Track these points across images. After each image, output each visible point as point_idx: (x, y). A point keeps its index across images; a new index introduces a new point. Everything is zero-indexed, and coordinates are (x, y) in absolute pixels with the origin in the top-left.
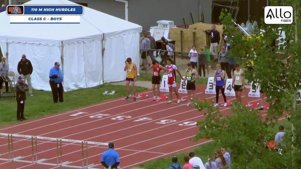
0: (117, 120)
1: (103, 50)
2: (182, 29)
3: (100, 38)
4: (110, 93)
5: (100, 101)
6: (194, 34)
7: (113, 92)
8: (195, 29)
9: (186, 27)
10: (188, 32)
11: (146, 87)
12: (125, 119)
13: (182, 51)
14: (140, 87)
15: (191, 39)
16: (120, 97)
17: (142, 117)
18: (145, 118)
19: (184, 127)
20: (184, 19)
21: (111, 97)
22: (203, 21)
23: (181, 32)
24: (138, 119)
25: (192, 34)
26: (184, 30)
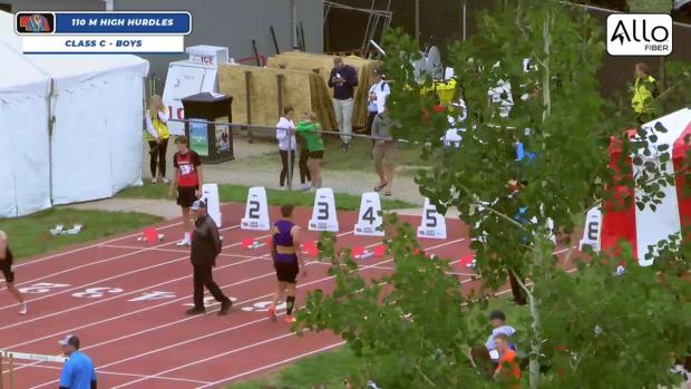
0: (86, 299)
1: (51, 121)
2: (247, 68)
3: (44, 93)
4: (70, 231)
5: (43, 252)
6: (280, 78)
7: (77, 228)
8: (282, 67)
9: (259, 60)
10: (264, 75)
11: (158, 214)
12: (106, 294)
13: (249, 122)
14: (142, 215)
15: (273, 92)
16: (95, 238)
17: (150, 291)
18: (157, 293)
20: (254, 42)
21: (71, 240)
22: (302, 48)
23: (248, 74)
24: (140, 295)
25: (275, 82)
26: (255, 70)
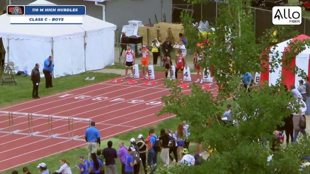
0: (97, 101)
1: (85, 45)
2: (148, 28)
3: (83, 35)
4: (91, 79)
5: (82, 86)
6: (158, 31)
7: (94, 78)
8: (159, 27)
9: (152, 25)
10: (153, 30)
11: (119, 74)
12: (103, 99)
13: (148, 45)
14: (115, 74)
15: (156, 35)
16: (99, 82)
17: (117, 98)
18: (119, 99)
19: (150, 106)
20: (150, 20)
21: (91, 82)
22: (165, 21)
23: (148, 30)
24: (113, 99)
25: (156, 31)
26: (150, 28)
